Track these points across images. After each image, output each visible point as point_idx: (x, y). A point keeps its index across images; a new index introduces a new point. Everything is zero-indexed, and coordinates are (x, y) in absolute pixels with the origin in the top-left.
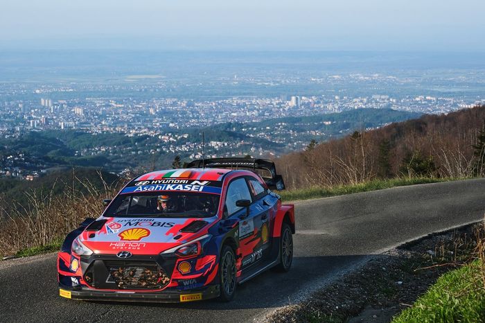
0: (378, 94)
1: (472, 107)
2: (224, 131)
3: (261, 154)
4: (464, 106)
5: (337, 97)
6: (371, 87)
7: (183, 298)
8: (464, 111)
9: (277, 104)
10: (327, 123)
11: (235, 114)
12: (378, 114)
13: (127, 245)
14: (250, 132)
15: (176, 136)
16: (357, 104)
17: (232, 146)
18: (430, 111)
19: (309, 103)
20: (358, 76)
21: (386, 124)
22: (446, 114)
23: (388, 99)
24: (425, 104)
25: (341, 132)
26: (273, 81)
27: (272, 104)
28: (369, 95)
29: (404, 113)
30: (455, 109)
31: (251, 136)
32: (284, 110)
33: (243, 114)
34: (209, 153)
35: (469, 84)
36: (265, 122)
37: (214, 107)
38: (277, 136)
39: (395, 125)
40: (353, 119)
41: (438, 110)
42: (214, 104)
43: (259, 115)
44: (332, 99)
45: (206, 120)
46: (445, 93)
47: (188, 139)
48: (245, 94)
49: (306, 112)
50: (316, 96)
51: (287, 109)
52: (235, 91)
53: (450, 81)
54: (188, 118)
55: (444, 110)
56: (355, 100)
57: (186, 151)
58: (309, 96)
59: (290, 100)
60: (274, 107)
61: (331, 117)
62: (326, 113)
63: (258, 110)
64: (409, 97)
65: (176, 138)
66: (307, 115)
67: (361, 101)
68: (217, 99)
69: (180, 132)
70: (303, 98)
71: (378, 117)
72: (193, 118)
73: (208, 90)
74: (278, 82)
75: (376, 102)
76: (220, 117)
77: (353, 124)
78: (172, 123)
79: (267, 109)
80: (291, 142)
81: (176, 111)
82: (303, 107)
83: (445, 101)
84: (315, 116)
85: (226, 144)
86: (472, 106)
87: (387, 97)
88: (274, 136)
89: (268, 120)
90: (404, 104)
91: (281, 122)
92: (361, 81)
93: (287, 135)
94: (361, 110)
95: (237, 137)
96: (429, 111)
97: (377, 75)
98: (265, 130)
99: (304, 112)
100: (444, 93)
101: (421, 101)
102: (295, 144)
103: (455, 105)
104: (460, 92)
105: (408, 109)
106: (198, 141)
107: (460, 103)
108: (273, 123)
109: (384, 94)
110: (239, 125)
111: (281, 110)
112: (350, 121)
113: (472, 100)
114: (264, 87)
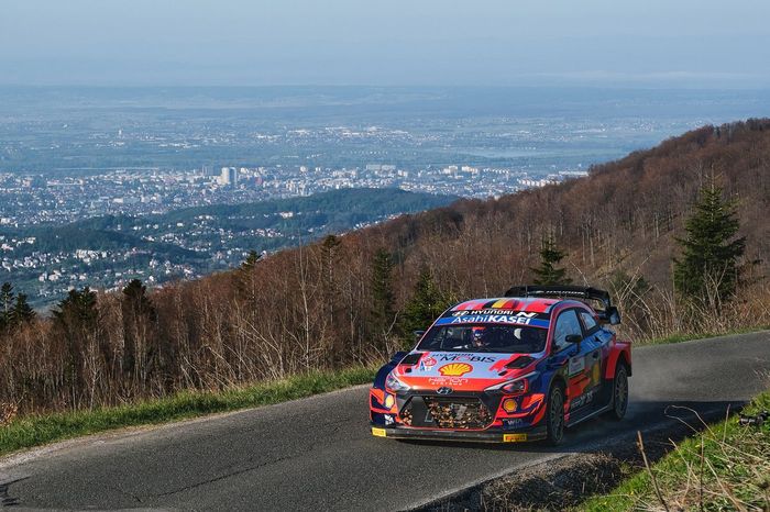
0: (377, 161)
1: (543, 185)
2: (100, 231)
3: (167, 272)
4: (529, 183)
5: (303, 169)
6: (363, 149)
7: (507, 438)
8: (527, 192)
9: (196, 182)
10: (286, 215)
11: (120, 201)
12: (377, 198)
13: (448, 381)
14: (147, 233)
15: (14, 241)
16: (340, 180)
17: (116, 257)
18: (469, 192)
19: (254, 180)
20: (340, 130)
21: (392, 217)
22: (496, 198)
23: (394, 172)
24: (460, 180)
25: (311, 230)
26: (188, 141)
27: (188, 182)
28: (360, 164)
29: (424, 197)
30: (513, 189)
31: (150, 239)
32: (207, 192)
33: (134, 200)
34: (75, 271)
35: (538, 145)
36: (175, 214)
37: (82, 188)
38: (197, 238)
39: (406, 219)
40: (332, 207)
41: (482, 190)
42: (81, 182)
43: (165, 202)
44: (293, 171)
45: (67, 212)
46: (496, 160)
47: (36, 247)
48: (137, 164)
49: (247, 196)
50: (265, 167)
51: (212, 190)
52: (120, 159)
53: (504, 139)
54: (35, 207)
55: (494, 191)
56: (335, 174)
57: (32, 268)
58: (253, 167)
59: (219, 174)
60: (190, 187)
61: (292, 205)
62: (283, 196)
63: (162, 194)
64: (432, 168)
65: (13, 245)
66: (250, 201)
67: (347, 176)
68: (89, 173)
69: (21, 233)
70: (243, 170)
71: (377, 204)
72: (45, 207)
73: (71, 158)
74: (197, 142)
75: (374, 177)
76: (92, 206)
77: (333, 216)
78: (6, 217)
79: (179, 191)
80: (222, 251)
81: (14, 196)
82: (242, 187)
83: (494, 175)
84: (264, 203)
85: (104, 255)
86: (543, 183)
87: (393, 167)
88: (189, 239)
89: (180, 210)
90: (423, 180)
91: (204, 214)
92: (346, 139)
93: (215, 238)
94: (346, 190)
95: (125, 242)
96: (466, 192)
97: (374, 128)
98: (174, 229)
99: (243, 195)
100: (492, 160)
101: (453, 174)
102: (229, 252)
103: (512, 181)
104: (522, 159)
105: (430, 189)
106: (54, 249)
107: (521, 177)
108: (188, 215)
109: (387, 162)
110: (128, 221)
111: (204, 191)
112: (327, 212)
113: (541, 172)
114: (172, 151)
